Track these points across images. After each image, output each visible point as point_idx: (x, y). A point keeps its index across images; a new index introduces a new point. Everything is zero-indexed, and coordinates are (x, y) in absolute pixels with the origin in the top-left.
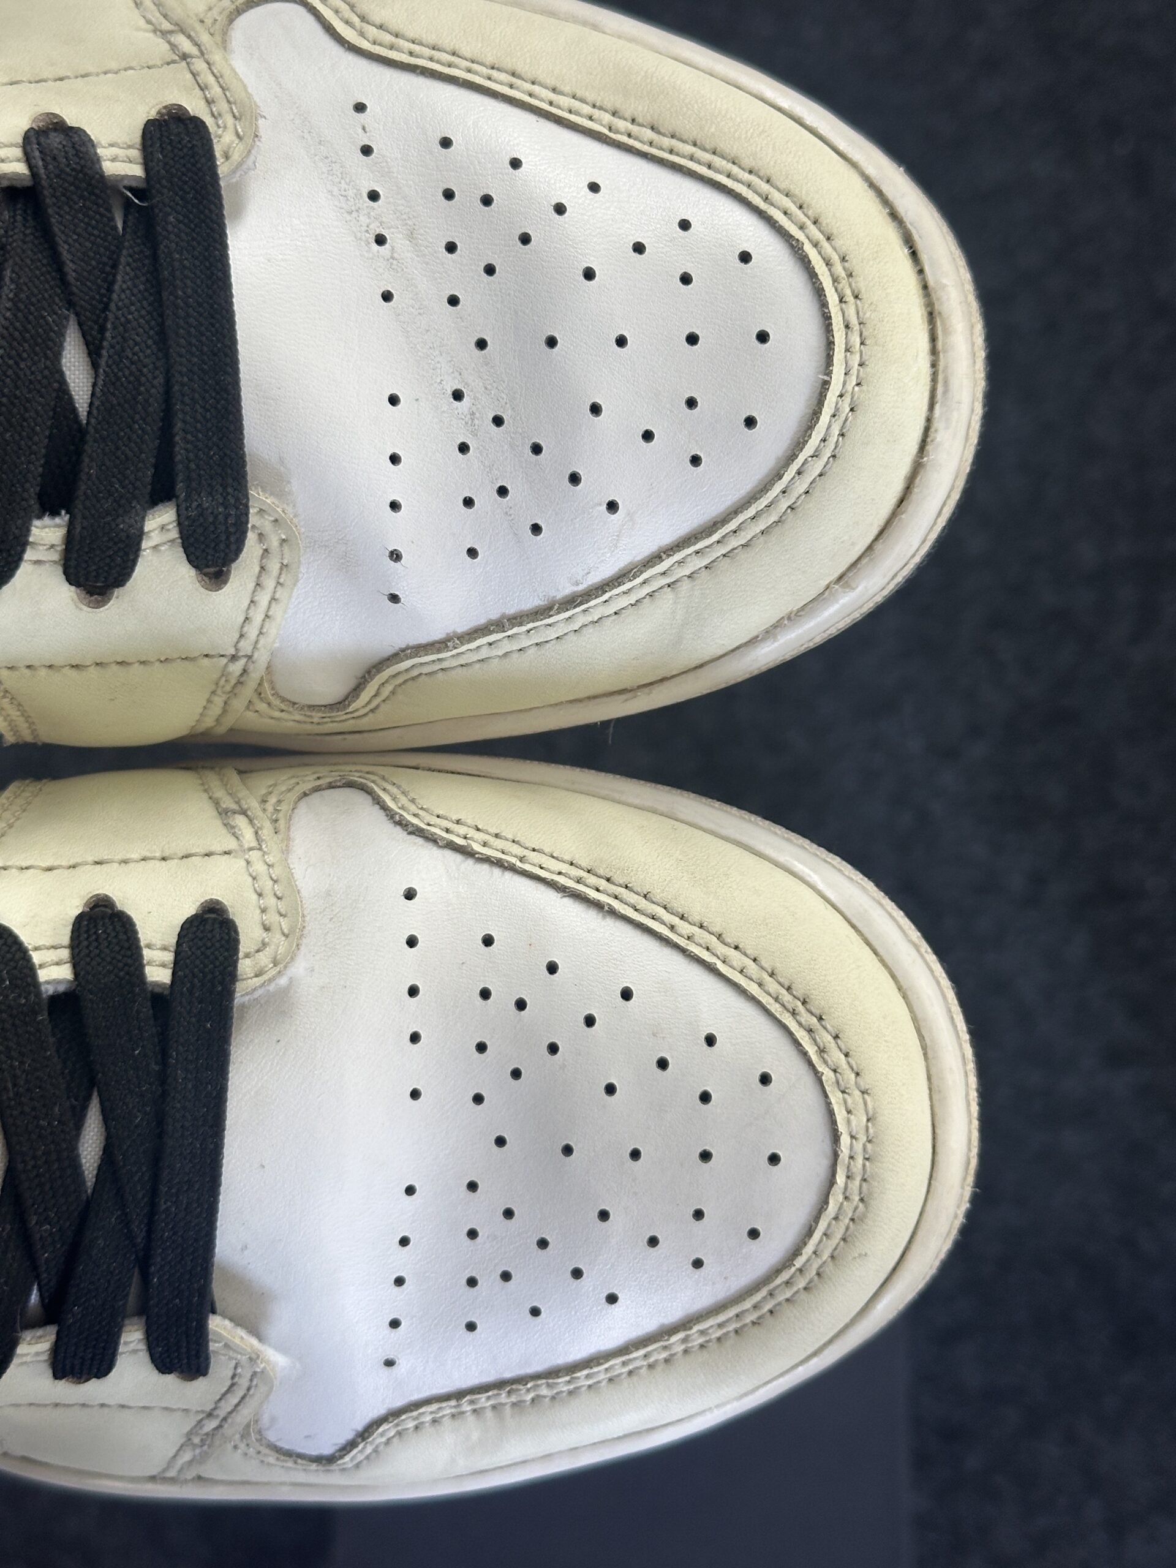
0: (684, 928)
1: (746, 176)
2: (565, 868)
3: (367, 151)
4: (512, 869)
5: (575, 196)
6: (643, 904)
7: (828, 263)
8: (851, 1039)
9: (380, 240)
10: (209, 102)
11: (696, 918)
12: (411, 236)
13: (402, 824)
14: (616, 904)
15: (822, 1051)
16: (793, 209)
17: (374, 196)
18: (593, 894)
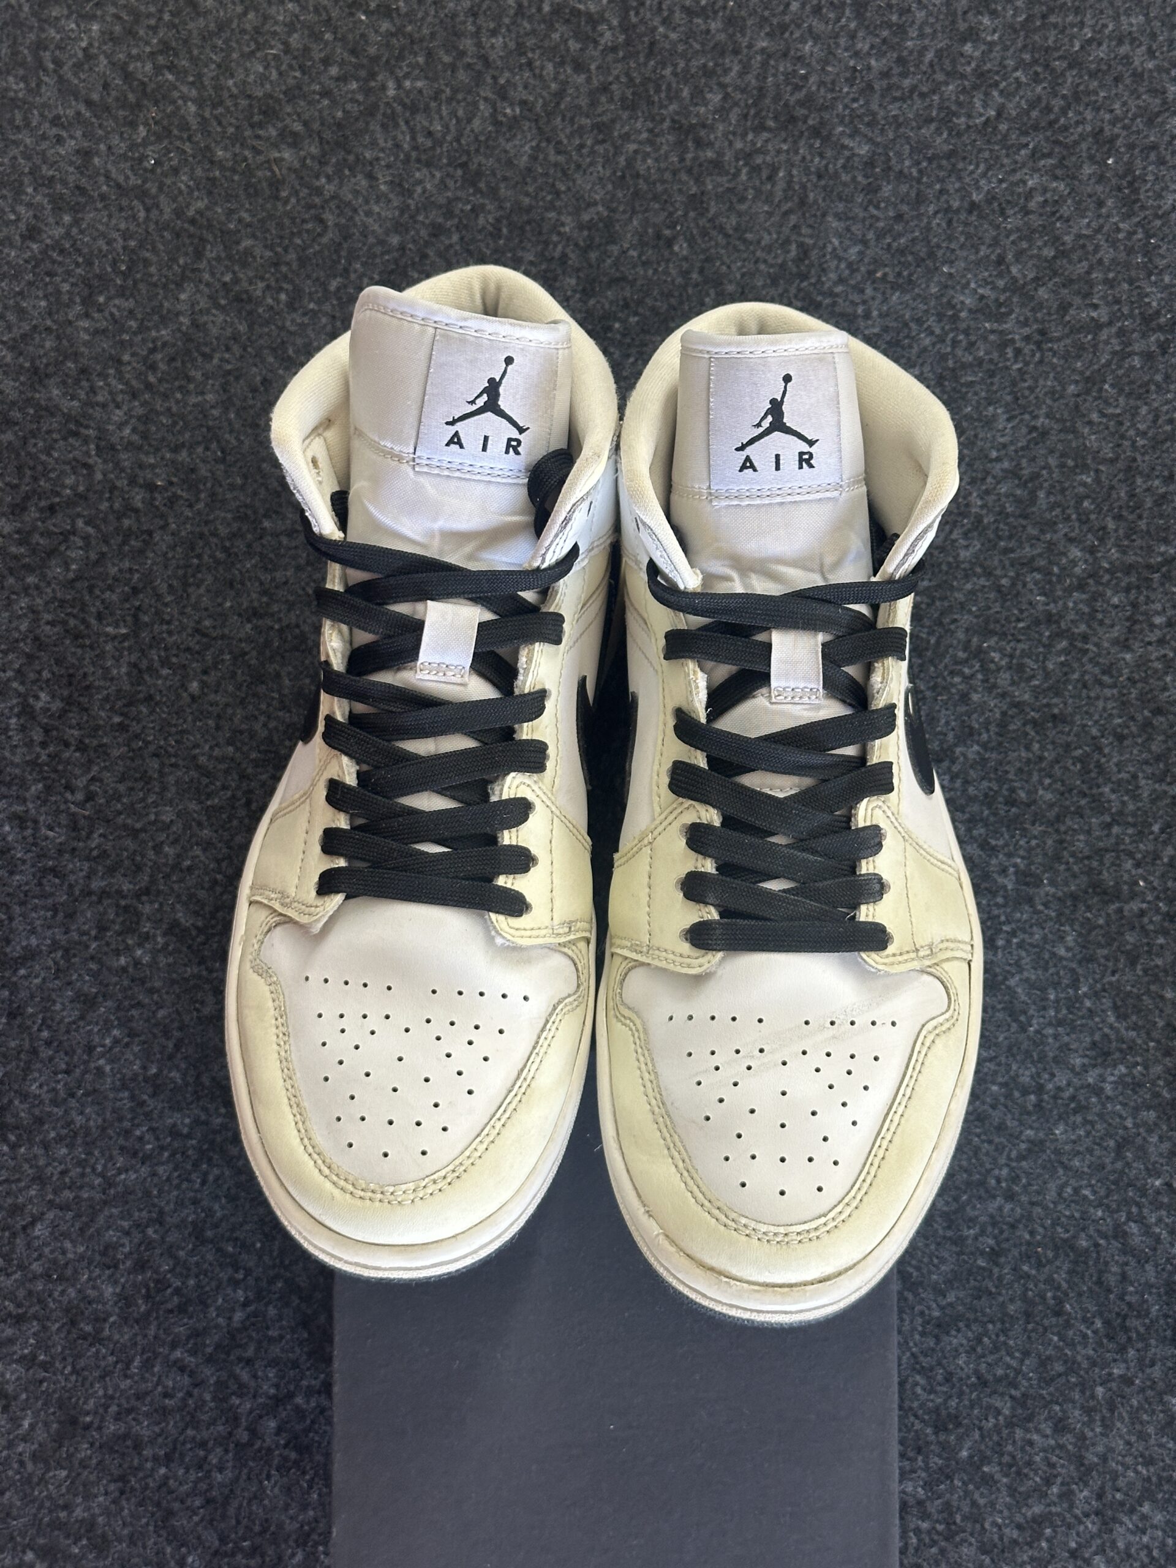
0: (499, 1125)
1: (859, 1197)
2: (531, 1074)
3: (873, 1023)
4: (534, 1048)
5: (849, 1114)
6: (513, 1106)
7: (816, 1229)
8: (439, 1196)
9: (832, 1023)
10: (894, 955)
11: (503, 1132)
12: (834, 1037)
13: (559, 1002)
14: (513, 1094)
15: (435, 1182)
16: (843, 1217)
17: (852, 1023)
18: (518, 1084)
